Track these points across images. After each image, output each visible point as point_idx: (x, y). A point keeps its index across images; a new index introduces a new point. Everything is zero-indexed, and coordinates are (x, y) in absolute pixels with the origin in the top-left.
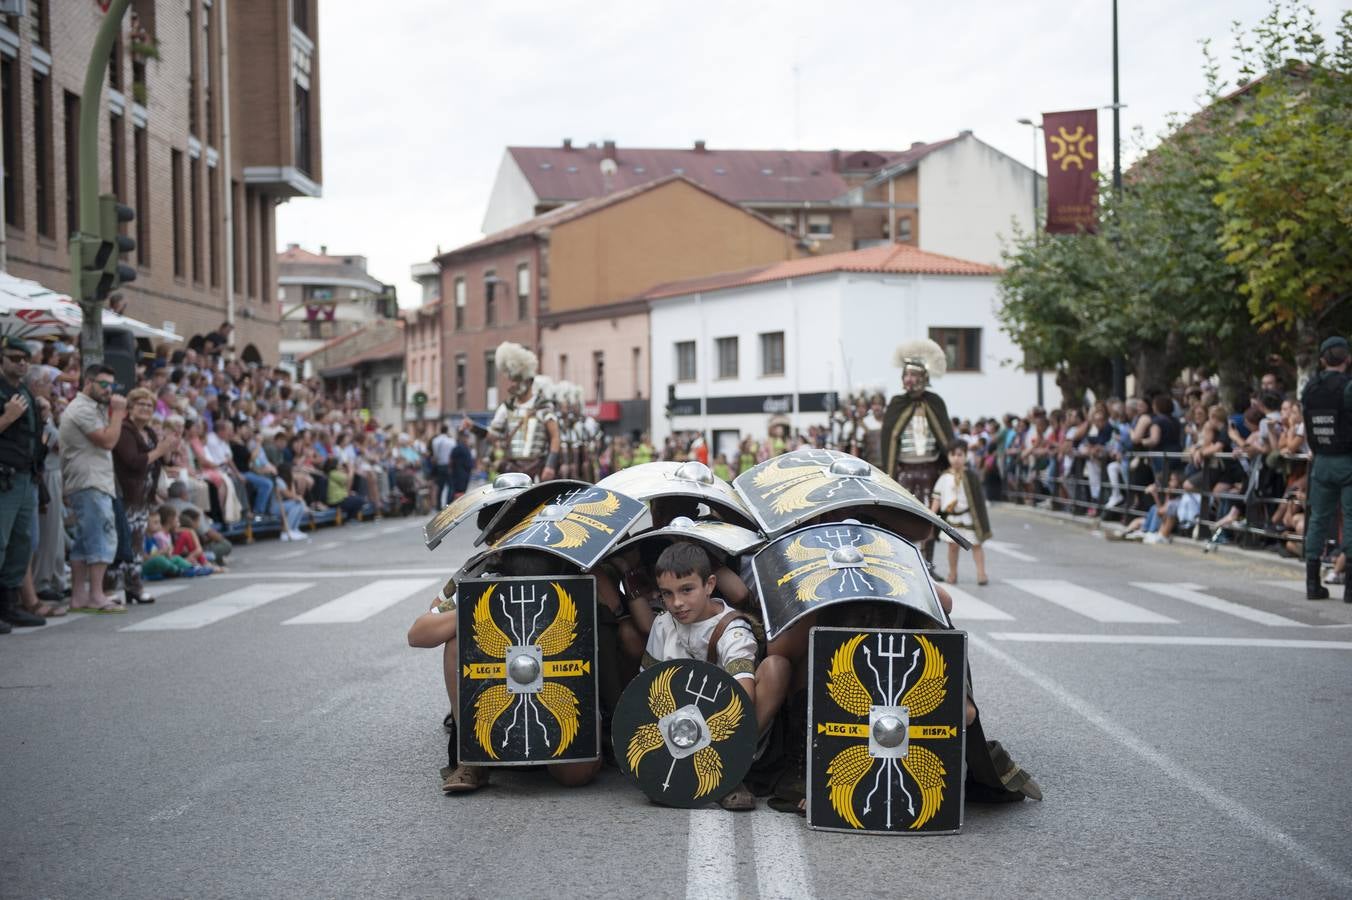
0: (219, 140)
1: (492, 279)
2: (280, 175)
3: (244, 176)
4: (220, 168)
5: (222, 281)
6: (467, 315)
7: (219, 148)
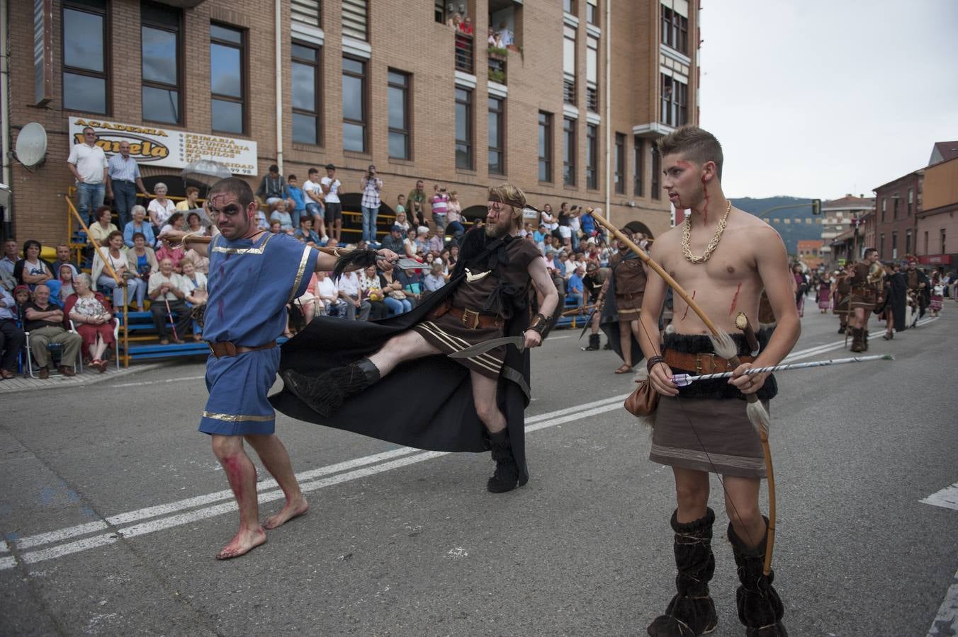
0: (602, 109)
1: (897, 197)
2: (649, 128)
3: (633, 131)
4: (602, 125)
5: (601, 187)
6: (886, 214)
7: (602, 113)
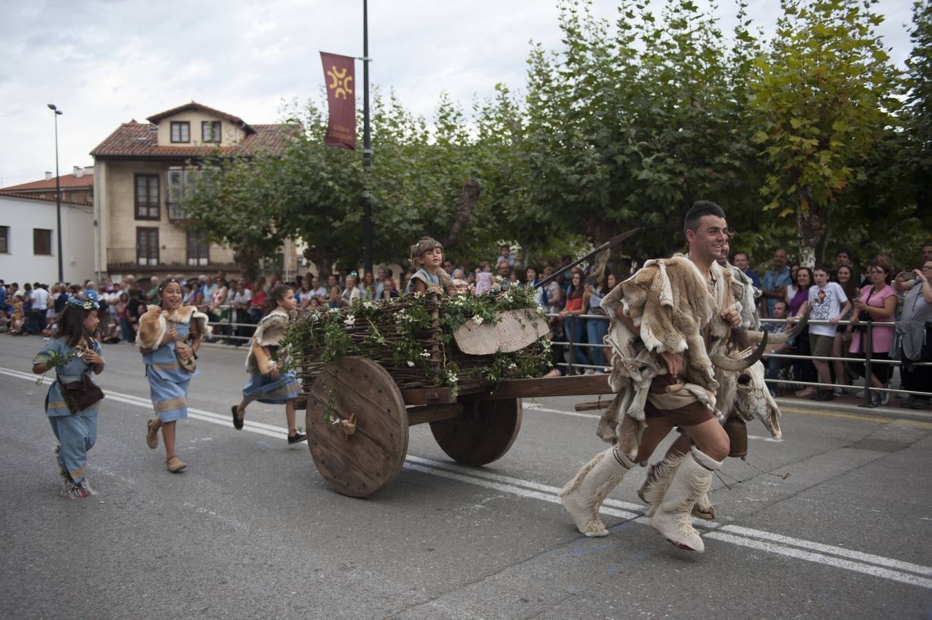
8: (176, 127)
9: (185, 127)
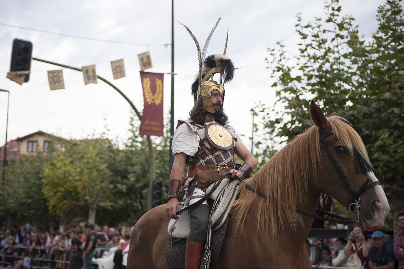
8: (30, 144)
9: (35, 144)
